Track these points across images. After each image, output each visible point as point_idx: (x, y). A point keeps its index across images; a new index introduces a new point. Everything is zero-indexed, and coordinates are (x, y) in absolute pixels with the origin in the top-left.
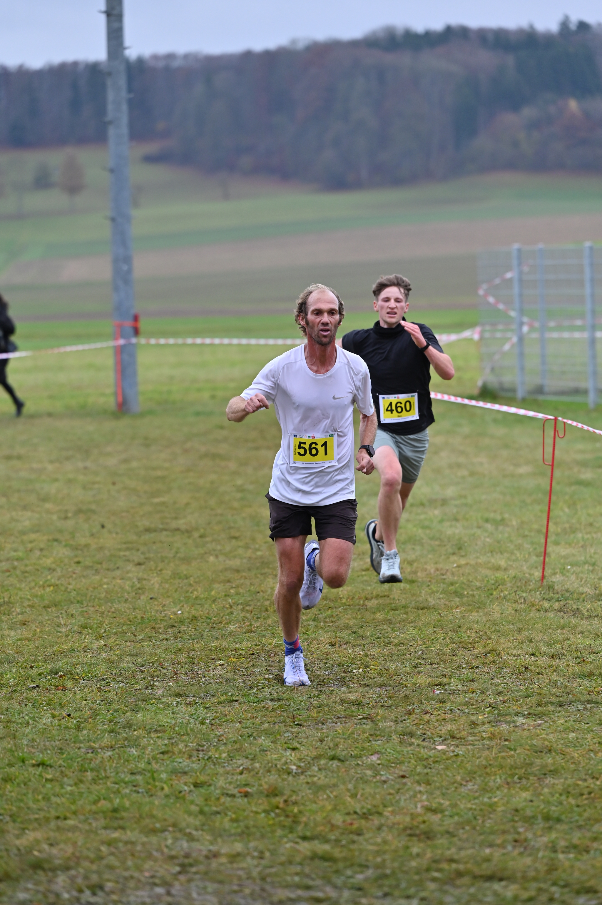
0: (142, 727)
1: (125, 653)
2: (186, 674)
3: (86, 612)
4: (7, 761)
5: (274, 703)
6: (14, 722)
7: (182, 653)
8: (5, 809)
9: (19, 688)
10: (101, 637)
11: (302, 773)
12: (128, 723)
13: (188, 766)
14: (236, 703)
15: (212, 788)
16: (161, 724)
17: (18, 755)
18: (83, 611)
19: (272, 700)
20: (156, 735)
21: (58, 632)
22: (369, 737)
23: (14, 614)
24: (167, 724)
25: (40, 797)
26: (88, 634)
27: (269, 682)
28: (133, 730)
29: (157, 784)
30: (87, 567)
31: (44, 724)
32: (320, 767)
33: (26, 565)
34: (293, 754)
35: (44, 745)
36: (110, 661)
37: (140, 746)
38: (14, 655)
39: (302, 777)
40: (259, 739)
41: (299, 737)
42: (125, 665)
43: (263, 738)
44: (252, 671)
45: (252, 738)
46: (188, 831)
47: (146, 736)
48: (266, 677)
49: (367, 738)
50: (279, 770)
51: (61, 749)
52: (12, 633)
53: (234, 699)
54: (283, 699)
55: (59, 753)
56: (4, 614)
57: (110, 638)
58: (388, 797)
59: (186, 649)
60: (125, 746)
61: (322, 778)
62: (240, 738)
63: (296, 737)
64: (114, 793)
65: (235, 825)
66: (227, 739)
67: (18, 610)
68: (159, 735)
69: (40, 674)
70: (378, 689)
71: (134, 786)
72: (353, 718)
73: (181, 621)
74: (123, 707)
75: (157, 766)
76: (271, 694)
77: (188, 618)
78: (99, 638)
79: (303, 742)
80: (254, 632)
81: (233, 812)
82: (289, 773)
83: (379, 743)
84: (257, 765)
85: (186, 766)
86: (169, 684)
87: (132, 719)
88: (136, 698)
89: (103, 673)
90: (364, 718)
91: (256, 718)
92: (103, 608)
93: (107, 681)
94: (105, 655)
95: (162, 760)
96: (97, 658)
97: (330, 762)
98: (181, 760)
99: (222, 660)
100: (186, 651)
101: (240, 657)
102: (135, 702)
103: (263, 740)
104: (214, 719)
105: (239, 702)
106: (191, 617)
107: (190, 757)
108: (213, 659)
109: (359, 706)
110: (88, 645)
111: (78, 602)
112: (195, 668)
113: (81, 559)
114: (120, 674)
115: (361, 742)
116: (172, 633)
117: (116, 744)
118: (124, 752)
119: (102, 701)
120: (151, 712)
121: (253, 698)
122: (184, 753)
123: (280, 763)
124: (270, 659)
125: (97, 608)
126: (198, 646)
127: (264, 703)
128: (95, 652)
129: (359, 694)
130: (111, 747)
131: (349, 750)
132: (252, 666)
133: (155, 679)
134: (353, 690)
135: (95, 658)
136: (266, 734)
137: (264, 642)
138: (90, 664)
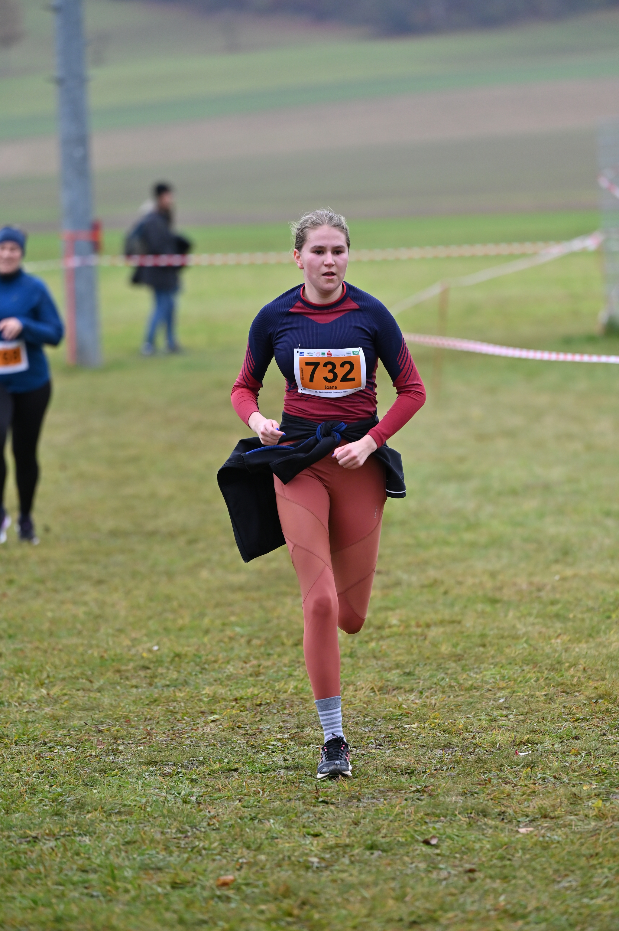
0: (100, 809)
1: (75, 706)
2: (164, 733)
3: (22, 650)
5: (290, 773)
7: (158, 705)
11: (326, 867)
12: (78, 802)
13: (164, 860)
14: (234, 773)
15: (198, 889)
16: (126, 803)
18: (16, 649)
19: (287, 768)
20: (119, 819)
22: (425, 817)
24: (134, 803)
26: (23, 681)
27: (283, 743)
28: (85, 812)
29: (119, 884)
32: (353, 859)
34: (315, 842)
36: (54, 717)
37: (95, 833)
39: (327, 873)
40: (266, 821)
41: (324, 819)
42: (76, 723)
43: (272, 821)
44: (258, 729)
45: (256, 822)
47: (105, 820)
48: (279, 736)
49: (421, 818)
50: (292, 864)
53: (232, 768)
54: (303, 767)
57: (54, 686)
58: (449, 898)
59: (163, 700)
60: (75, 834)
61: (355, 872)
62: (239, 821)
63: (320, 818)
64: (57, 897)
66: (220, 822)
68: (123, 818)
70: (439, 752)
71: (86, 888)
72: (403, 792)
73: (157, 661)
74: (72, 780)
75: (120, 860)
76: (285, 760)
77: (168, 656)
78: (40, 686)
79: (330, 825)
80: (264, 674)
81: (227, 921)
82: (307, 867)
83: (438, 825)
84: (263, 857)
85: (161, 860)
86: (139, 748)
87: (84, 797)
88: (90, 768)
89: (44, 734)
90: (418, 791)
91: (263, 794)
92: (46, 644)
93: (49, 745)
94: (47, 710)
95: (126, 852)
96: (36, 714)
97: (368, 853)
98: (154, 852)
99: (216, 714)
100: (164, 703)
101: (242, 709)
102: (90, 773)
103: (272, 824)
104: (202, 796)
105: (239, 771)
106: (172, 655)
107: (166, 848)
108: (203, 713)
109: (411, 775)
110: (24, 696)
111: (10, 637)
112: (177, 726)
113: (15, 577)
114: (69, 735)
115: (412, 824)
116: (145, 677)
117: (61, 831)
118: (73, 842)
119: (42, 773)
120: (113, 787)
121: (259, 766)
122: (158, 843)
123: (296, 854)
124: (285, 712)
125: (37, 644)
126: (182, 695)
127: (276, 773)
128: (34, 706)
129: (412, 759)
130: (54, 835)
131: (395, 835)
132: (259, 721)
133: (119, 742)
134: (403, 752)
135: (33, 714)
136: (277, 815)
137: (277, 688)
138: (26, 722)
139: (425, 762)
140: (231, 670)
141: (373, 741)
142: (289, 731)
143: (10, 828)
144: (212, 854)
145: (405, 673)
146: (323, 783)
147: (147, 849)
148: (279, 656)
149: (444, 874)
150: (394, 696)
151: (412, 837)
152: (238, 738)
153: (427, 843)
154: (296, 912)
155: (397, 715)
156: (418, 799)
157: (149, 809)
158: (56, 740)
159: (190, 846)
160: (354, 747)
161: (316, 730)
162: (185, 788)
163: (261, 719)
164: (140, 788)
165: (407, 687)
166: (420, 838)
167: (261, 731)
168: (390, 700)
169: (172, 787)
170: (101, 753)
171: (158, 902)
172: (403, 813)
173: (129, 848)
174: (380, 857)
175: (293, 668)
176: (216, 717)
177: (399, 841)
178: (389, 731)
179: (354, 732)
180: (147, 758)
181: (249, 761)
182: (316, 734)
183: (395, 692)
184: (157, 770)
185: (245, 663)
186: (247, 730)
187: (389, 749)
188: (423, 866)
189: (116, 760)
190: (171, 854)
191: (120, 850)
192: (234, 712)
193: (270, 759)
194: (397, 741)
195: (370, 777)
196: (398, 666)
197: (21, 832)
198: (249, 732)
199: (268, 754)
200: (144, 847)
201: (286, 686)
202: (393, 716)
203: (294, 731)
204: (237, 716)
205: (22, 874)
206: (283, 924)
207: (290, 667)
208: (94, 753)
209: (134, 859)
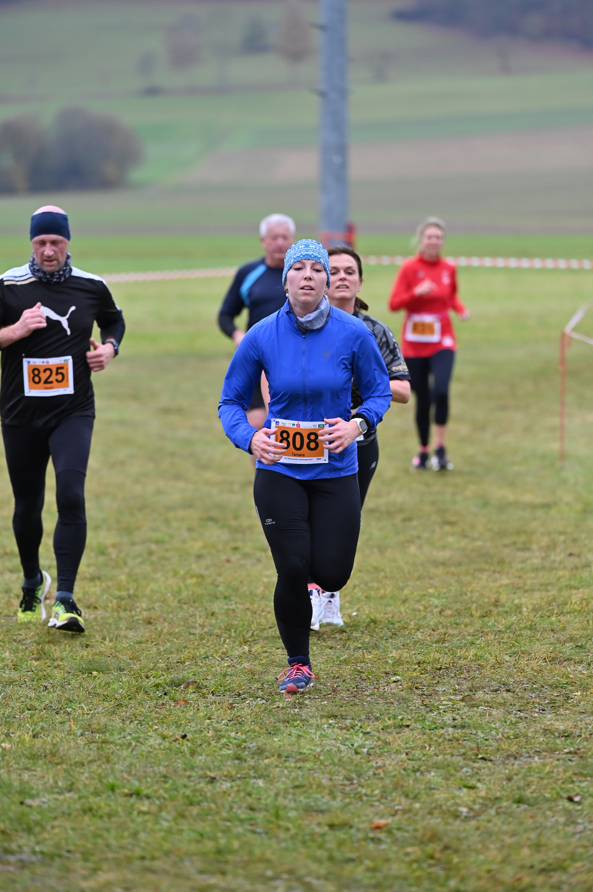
0: (277, 754)
1: (272, 663)
2: (348, 690)
3: (233, 610)
4: (91, 789)
5: (456, 731)
6: (112, 743)
7: (347, 665)
8: (76, 845)
9: (125, 702)
10: (245, 642)
11: (474, 817)
12: (259, 749)
13: (327, 803)
14: (406, 729)
15: (353, 831)
16: (302, 751)
17: (108, 781)
18: (229, 609)
19: (455, 727)
20: (293, 765)
21: (190, 634)
22: (573, 776)
23: (138, 610)
24: (309, 752)
25: (126, 834)
26: (229, 638)
27: (454, 704)
28: (264, 757)
29: (282, 823)
30: (246, 556)
31: (151, 746)
32: (499, 810)
33: (167, 550)
34: (469, 794)
35: (145, 772)
36: (253, 673)
37: (268, 776)
38: (128, 661)
39: (473, 822)
40: (427, 774)
41: (481, 773)
42: (270, 678)
43: (434, 774)
44: (434, 690)
45: (418, 774)
46: (308, 879)
47: (279, 765)
48: (452, 697)
49: (570, 777)
50: (443, 813)
51: (165, 777)
52: (131, 634)
53: (405, 724)
54: (469, 726)
55: (162, 781)
56: (125, 610)
57: (256, 644)
58: (580, 850)
60: (250, 777)
61: (499, 823)
62: (403, 772)
63: (477, 773)
64: (224, 832)
65: (369, 874)
66: (385, 773)
67: (144, 605)
68: (298, 765)
69: (157, 686)
71: (252, 825)
72: (557, 753)
73: (354, 625)
74: (257, 729)
75: (286, 802)
76: (454, 719)
77: (364, 622)
78: (243, 644)
79: (484, 780)
80: (448, 641)
81: (372, 860)
82: (456, 816)
83: (583, 784)
84: (417, 805)
85: (325, 804)
86: (323, 703)
87: (265, 744)
88: (276, 718)
89: (240, 686)
90: (570, 753)
91: (429, 749)
92: (256, 606)
93: (242, 696)
94: (246, 665)
95: (294, 795)
96: (236, 668)
97: (515, 806)
98: (319, 796)
99: (399, 676)
100: (353, 663)
101: (423, 672)
102: (274, 723)
103: (432, 776)
104: (373, 748)
105: (411, 727)
106: (368, 620)
107: (331, 793)
108: (387, 673)
109: (567, 738)
110: (227, 652)
111: (225, 598)
112: (362, 684)
113: (240, 544)
114: (262, 689)
115: (560, 782)
116: (341, 639)
117: (237, 773)
118: (247, 784)
119: (229, 721)
120: (292, 736)
121: (429, 723)
122: (324, 788)
123: (449, 804)
124: (462, 676)
125: (248, 605)
126: (370, 657)
127: (444, 731)
128: (235, 661)
129: (570, 724)
130: (231, 777)
131: (543, 791)
132: (436, 683)
133: (306, 696)
134: (562, 717)
135: (233, 668)
136: (438, 768)
137: (459, 654)
138: (225, 675)
139: (582, 727)
140: (419, 636)
141: (536, 705)
142: (462, 693)
143: (192, 768)
144: (372, 801)
145: (577, 646)
146: (485, 741)
147: (312, 793)
148: (466, 626)
149: (580, 828)
150: (564, 666)
151: (558, 794)
152: (415, 697)
153: (570, 799)
154: (438, 855)
155: (563, 684)
156: (570, 760)
157: (322, 758)
158: (249, 692)
159: (354, 792)
160: (519, 711)
161: (487, 694)
162: (358, 740)
163: (438, 682)
164: (318, 738)
165: (577, 659)
166: (565, 795)
167: (436, 692)
168: (559, 669)
169: (347, 739)
170: (288, 705)
171: (314, 841)
172: (553, 772)
173: (298, 791)
174: (525, 810)
175: (476, 637)
176: (398, 678)
177: (545, 797)
178: (552, 697)
179: (521, 697)
180: (328, 713)
181: (420, 719)
182: (485, 697)
183: (565, 663)
184: (336, 723)
185: (434, 630)
186: (424, 691)
187: (550, 714)
188: (562, 820)
189: (300, 713)
190: (334, 798)
191: (288, 793)
192: (415, 674)
193: (441, 718)
194: (559, 707)
195: (529, 738)
196: (571, 639)
197: (201, 773)
198: (425, 693)
199: (440, 713)
200: (310, 791)
201: (467, 653)
202: (559, 684)
203: (467, 694)
204: (417, 677)
205: (195, 810)
206: (425, 865)
207: (473, 636)
208: (281, 705)
209: (301, 801)
